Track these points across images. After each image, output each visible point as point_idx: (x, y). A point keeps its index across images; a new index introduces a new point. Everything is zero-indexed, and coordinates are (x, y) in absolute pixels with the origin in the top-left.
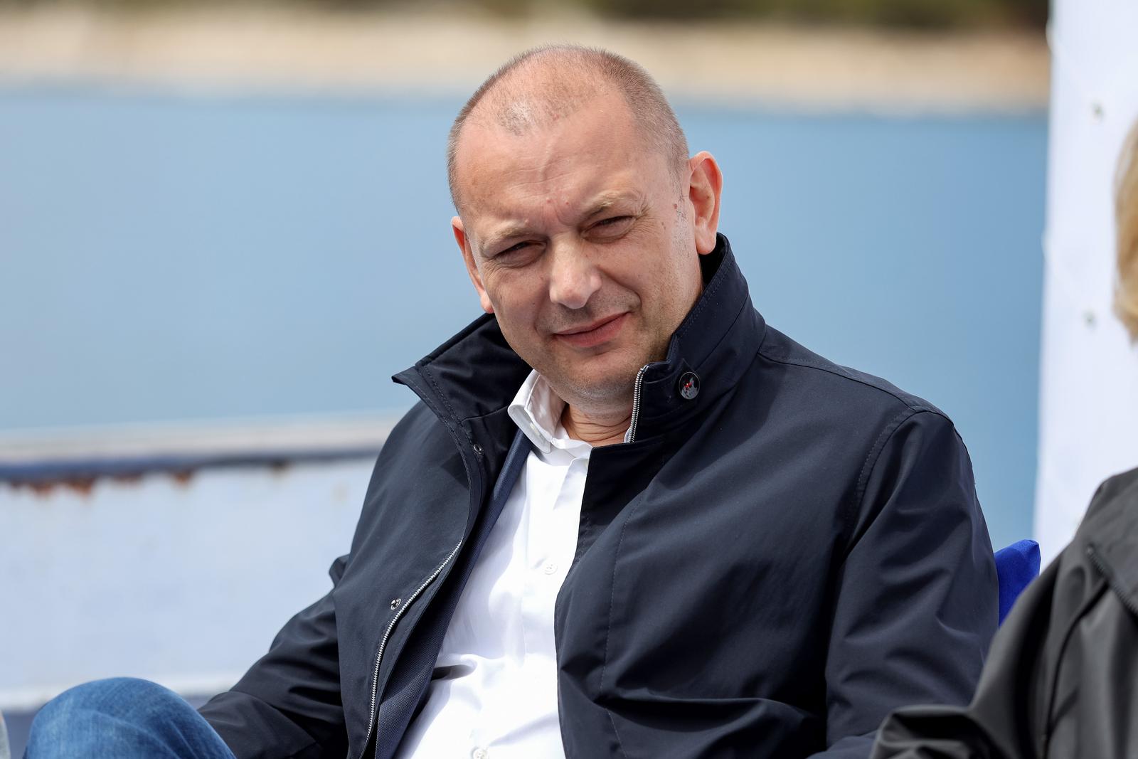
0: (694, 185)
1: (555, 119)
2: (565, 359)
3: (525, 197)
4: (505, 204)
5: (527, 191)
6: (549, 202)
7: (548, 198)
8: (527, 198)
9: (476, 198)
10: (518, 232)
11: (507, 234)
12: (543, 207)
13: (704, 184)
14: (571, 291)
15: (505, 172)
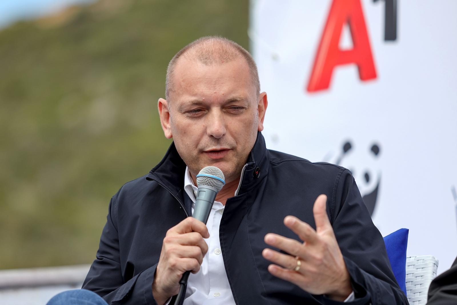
0: (260, 104)
1: (222, 62)
2: (204, 162)
3: (205, 89)
4: (196, 90)
5: (207, 87)
6: (215, 93)
7: (215, 92)
8: (206, 90)
9: (183, 87)
10: (199, 102)
11: (194, 102)
12: (212, 94)
13: (262, 104)
14: (218, 130)
15: (199, 78)
